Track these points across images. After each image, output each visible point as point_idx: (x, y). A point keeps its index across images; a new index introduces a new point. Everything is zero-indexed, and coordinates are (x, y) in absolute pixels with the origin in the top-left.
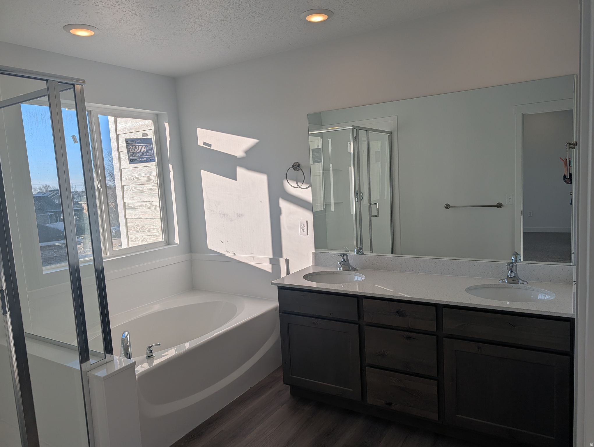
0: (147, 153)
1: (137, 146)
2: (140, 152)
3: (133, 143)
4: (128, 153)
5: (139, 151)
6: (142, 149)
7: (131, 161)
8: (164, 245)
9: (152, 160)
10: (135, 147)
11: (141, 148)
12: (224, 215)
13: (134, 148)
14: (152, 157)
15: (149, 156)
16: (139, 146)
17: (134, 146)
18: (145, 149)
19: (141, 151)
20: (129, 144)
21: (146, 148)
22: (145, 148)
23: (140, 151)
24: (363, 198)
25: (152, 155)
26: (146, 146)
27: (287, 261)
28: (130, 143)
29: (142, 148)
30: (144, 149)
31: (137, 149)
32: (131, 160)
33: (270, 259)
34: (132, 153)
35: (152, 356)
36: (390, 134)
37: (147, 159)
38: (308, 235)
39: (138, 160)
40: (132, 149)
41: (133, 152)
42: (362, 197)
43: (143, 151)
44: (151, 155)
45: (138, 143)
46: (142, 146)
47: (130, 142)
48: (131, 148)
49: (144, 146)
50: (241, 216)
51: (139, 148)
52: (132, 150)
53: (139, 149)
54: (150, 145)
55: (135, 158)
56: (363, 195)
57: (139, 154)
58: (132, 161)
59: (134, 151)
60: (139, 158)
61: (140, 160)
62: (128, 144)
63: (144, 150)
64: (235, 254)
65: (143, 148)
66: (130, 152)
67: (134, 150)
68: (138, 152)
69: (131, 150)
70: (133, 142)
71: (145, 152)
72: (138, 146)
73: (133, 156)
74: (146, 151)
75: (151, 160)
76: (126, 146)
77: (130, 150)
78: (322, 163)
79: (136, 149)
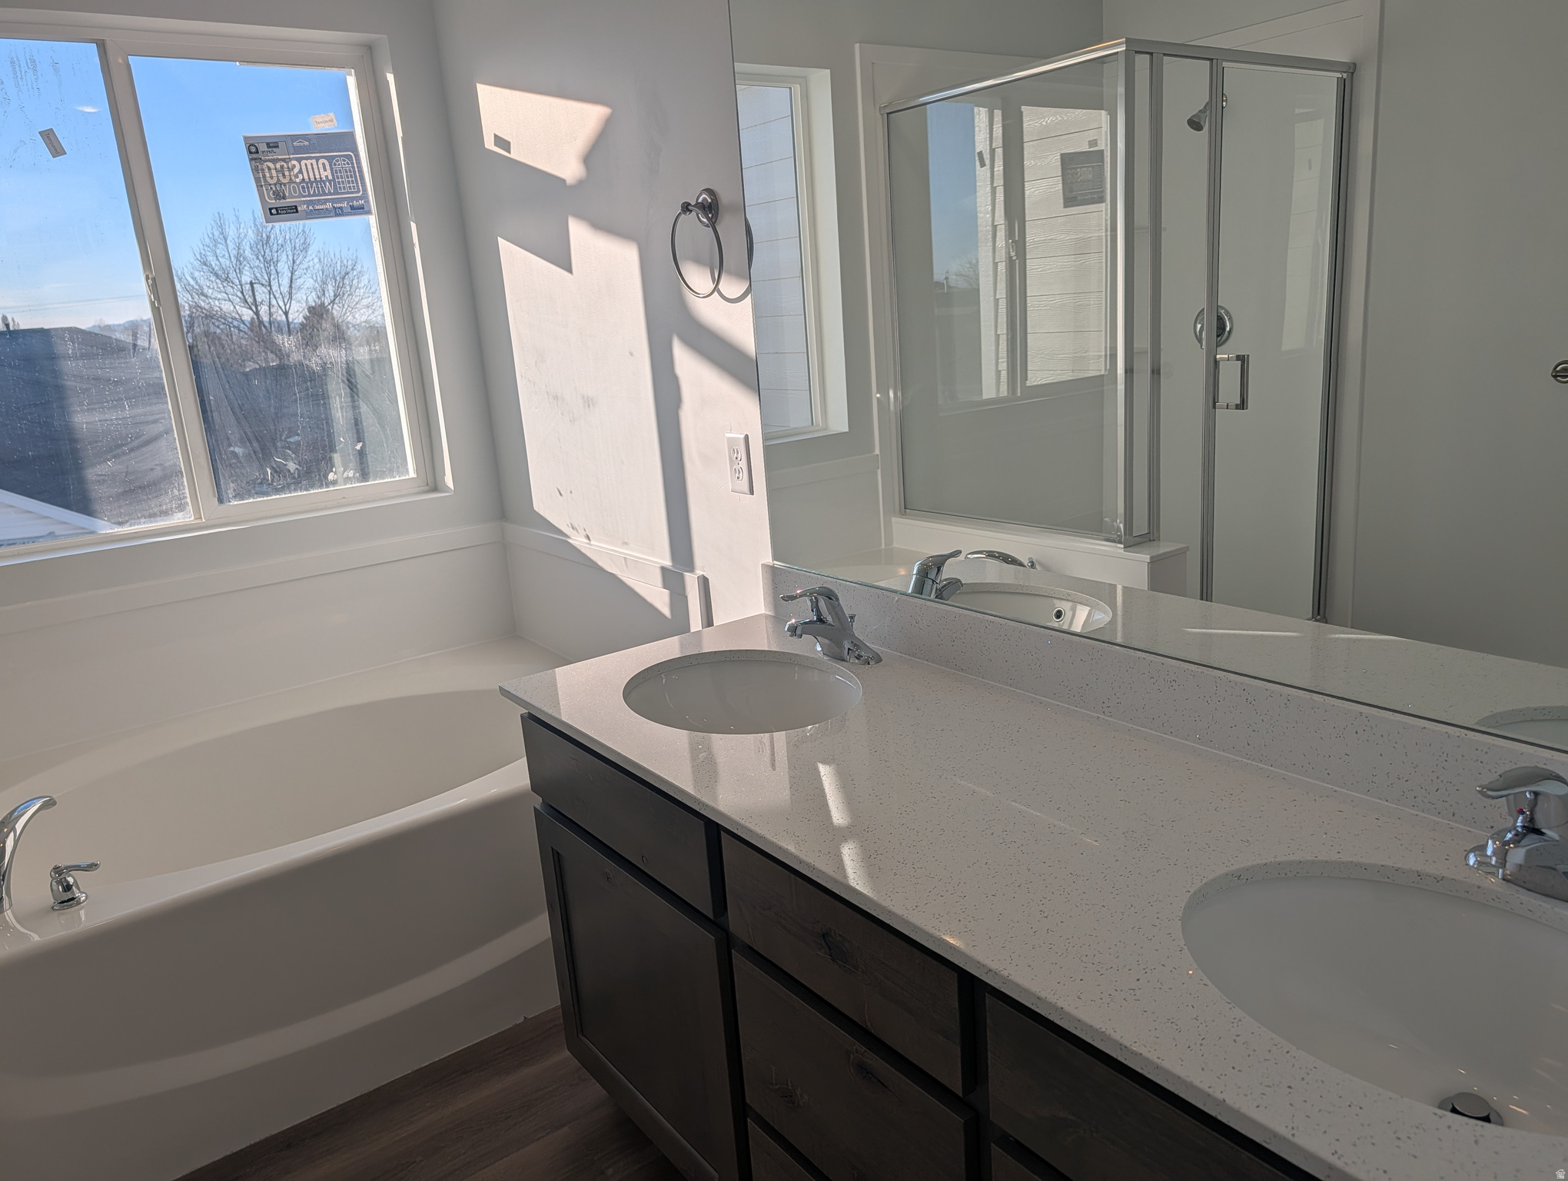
0: (335, 185)
1: (294, 162)
2: (307, 183)
3: (275, 150)
4: (259, 186)
5: (303, 179)
6: (316, 171)
7: (274, 211)
8: (418, 489)
9: (360, 210)
10: (287, 163)
11: (309, 167)
12: (556, 398)
13: (282, 167)
14: (357, 199)
15: (343, 193)
16: (303, 162)
17: (284, 160)
18: (329, 171)
19: (312, 177)
20: (260, 155)
21: (331, 166)
22: (328, 167)
23: (306, 177)
24: (1230, 332)
25: (358, 192)
26: (330, 159)
27: (704, 582)
28: (263, 152)
29: (315, 166)
30: (325, 170)
31: (296, 170)
32: (270, 209)
33: (664, 569)
34: (275, 184)
35: (73, 899)
36: (1345, 75)
37: (335, 205)
38: (752, 492)
39: (299, 209)
40: (274, 172)
41: (279, 182)
42: (1228, 329)
43: (318, 177)
44: (352, 193)
45: (298, 150)
46: (314, 161)
47: (263, 147)
48: (269, 169)
49: (321, 161)
50: (591, 406)
51: (304, 167)
52: (272, 177)
53: (301, 171)
54: (349, 157)
55: (289, 202)
56: (1230, 319)
57: (303, 188)
58: (278, 214)
59: (281, 178)
60: (304, 202)
61: (311, 208)
62: (255, 156)
63: (324, 174)
64: (588, 537)
65: (321, 166)
66: (265, 181)
67: (284, 175)
68: (298, 180)
69: (271, 173)
70: (278, 147)
71: (330, 182)
72: (299, 160)
73: (279, 195)
74: (330, 177)
75: (352, 208)
76: (251, 160)
77: (268, 175)
78: (1107, 205)
79: (290, 170)
